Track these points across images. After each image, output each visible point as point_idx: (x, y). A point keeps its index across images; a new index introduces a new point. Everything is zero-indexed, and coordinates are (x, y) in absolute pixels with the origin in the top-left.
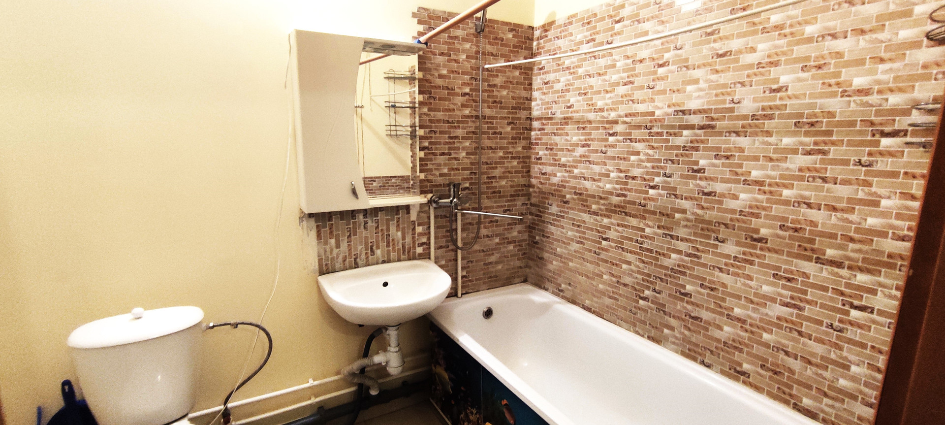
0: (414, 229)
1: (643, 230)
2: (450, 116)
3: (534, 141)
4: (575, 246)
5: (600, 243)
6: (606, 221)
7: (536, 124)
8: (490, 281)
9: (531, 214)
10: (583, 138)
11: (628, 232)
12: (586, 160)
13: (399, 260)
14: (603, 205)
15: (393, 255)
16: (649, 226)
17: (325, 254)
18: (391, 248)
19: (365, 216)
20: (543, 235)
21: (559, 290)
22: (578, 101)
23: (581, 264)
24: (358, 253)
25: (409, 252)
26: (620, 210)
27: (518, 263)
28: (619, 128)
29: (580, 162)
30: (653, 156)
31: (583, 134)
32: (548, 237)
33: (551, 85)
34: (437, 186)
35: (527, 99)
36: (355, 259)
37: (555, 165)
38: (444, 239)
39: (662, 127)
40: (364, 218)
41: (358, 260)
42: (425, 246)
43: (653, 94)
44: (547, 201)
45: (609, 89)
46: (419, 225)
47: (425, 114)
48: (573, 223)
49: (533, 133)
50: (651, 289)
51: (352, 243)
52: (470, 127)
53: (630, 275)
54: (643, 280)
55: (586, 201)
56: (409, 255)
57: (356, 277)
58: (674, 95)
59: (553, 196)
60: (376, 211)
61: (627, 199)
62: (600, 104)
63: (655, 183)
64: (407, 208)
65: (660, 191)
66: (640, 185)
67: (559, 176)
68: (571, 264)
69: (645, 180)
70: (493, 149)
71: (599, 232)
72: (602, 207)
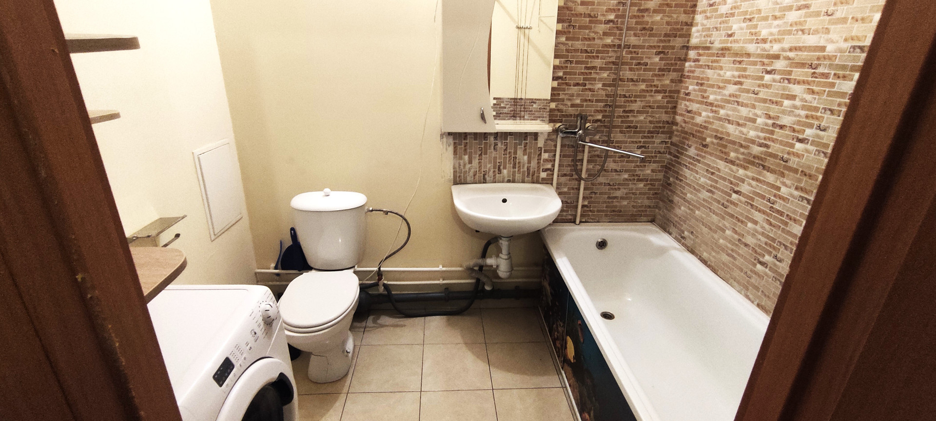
0: (540, 155)
1: (779, 189)
2: (589, 46)
3: (687, 74)
4: (705, 194)
5: (730, 196)
6: (741, 172)
7: (692, 54)
8: (612, 215)
9: (670, 153)
10: (736, 73)
11: (762, 189)
12: (734, 100)
13: (523, 182)
14: (743, 154)
15: (518, 176)
16: (786, 186)
17: (459, 168)
18: (517, 170)
19: (496, 138)
20: (677, 177)
21: (682, 237)
22: (741, 29)
23: (708, 215)
24: (487, 170)
25: (533, 175)
26: (758, 162)
27: (647, 202)
28: (780, 65)
29: (728, 102)
30: (811, 103)
31: (738, 70)
32: (681, 180)
33: (716, 7)
34: (567, 116)
35: (686, 24)
36: (484, 175)
37: (701, 103)
38: (569, 168)
39: (830, 66)
40: (494, 140)
41: (486, 176)
42: (549, 172)
43: (830, 22)
44: (687, 142)
45: (777, 14)
46: (545, 151)
47: (562, 43)
48: (707, 170)
49: (687, 64)
50: (772, 255)
51: (483, 161)
52: (610, 57)
53: (753, 235)
54: (766, 244)
55: (725, 147)
56: (533, 178)
57: (484, 190)
58: (856, 25)
59: (693, 137)
60: (505, 135)
61: (770, 150)
62: (764, 33)
63: (804, 136)
64: (535, 135)
65: (809, 147)
66: (787, 136)
67: (704, 115)
68: (697, 212)
69: (794, 130)
70: (634, 81)
71: (731, 183)
72: (741, 157)
